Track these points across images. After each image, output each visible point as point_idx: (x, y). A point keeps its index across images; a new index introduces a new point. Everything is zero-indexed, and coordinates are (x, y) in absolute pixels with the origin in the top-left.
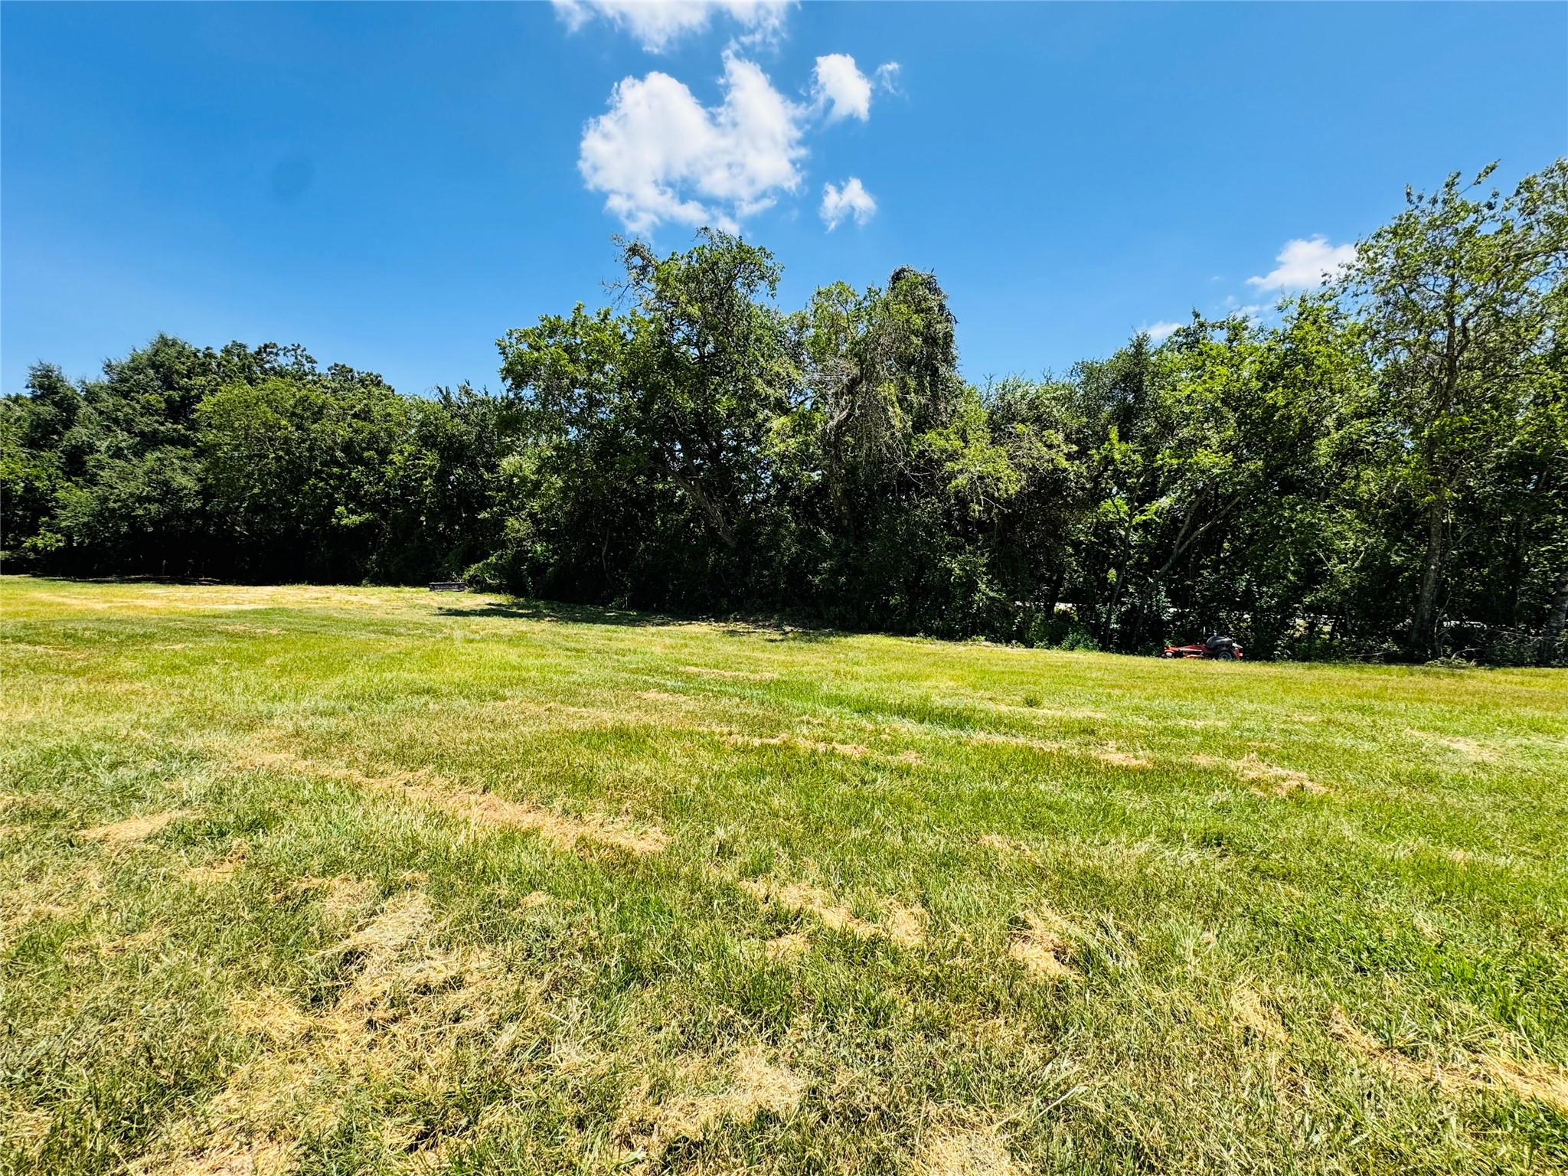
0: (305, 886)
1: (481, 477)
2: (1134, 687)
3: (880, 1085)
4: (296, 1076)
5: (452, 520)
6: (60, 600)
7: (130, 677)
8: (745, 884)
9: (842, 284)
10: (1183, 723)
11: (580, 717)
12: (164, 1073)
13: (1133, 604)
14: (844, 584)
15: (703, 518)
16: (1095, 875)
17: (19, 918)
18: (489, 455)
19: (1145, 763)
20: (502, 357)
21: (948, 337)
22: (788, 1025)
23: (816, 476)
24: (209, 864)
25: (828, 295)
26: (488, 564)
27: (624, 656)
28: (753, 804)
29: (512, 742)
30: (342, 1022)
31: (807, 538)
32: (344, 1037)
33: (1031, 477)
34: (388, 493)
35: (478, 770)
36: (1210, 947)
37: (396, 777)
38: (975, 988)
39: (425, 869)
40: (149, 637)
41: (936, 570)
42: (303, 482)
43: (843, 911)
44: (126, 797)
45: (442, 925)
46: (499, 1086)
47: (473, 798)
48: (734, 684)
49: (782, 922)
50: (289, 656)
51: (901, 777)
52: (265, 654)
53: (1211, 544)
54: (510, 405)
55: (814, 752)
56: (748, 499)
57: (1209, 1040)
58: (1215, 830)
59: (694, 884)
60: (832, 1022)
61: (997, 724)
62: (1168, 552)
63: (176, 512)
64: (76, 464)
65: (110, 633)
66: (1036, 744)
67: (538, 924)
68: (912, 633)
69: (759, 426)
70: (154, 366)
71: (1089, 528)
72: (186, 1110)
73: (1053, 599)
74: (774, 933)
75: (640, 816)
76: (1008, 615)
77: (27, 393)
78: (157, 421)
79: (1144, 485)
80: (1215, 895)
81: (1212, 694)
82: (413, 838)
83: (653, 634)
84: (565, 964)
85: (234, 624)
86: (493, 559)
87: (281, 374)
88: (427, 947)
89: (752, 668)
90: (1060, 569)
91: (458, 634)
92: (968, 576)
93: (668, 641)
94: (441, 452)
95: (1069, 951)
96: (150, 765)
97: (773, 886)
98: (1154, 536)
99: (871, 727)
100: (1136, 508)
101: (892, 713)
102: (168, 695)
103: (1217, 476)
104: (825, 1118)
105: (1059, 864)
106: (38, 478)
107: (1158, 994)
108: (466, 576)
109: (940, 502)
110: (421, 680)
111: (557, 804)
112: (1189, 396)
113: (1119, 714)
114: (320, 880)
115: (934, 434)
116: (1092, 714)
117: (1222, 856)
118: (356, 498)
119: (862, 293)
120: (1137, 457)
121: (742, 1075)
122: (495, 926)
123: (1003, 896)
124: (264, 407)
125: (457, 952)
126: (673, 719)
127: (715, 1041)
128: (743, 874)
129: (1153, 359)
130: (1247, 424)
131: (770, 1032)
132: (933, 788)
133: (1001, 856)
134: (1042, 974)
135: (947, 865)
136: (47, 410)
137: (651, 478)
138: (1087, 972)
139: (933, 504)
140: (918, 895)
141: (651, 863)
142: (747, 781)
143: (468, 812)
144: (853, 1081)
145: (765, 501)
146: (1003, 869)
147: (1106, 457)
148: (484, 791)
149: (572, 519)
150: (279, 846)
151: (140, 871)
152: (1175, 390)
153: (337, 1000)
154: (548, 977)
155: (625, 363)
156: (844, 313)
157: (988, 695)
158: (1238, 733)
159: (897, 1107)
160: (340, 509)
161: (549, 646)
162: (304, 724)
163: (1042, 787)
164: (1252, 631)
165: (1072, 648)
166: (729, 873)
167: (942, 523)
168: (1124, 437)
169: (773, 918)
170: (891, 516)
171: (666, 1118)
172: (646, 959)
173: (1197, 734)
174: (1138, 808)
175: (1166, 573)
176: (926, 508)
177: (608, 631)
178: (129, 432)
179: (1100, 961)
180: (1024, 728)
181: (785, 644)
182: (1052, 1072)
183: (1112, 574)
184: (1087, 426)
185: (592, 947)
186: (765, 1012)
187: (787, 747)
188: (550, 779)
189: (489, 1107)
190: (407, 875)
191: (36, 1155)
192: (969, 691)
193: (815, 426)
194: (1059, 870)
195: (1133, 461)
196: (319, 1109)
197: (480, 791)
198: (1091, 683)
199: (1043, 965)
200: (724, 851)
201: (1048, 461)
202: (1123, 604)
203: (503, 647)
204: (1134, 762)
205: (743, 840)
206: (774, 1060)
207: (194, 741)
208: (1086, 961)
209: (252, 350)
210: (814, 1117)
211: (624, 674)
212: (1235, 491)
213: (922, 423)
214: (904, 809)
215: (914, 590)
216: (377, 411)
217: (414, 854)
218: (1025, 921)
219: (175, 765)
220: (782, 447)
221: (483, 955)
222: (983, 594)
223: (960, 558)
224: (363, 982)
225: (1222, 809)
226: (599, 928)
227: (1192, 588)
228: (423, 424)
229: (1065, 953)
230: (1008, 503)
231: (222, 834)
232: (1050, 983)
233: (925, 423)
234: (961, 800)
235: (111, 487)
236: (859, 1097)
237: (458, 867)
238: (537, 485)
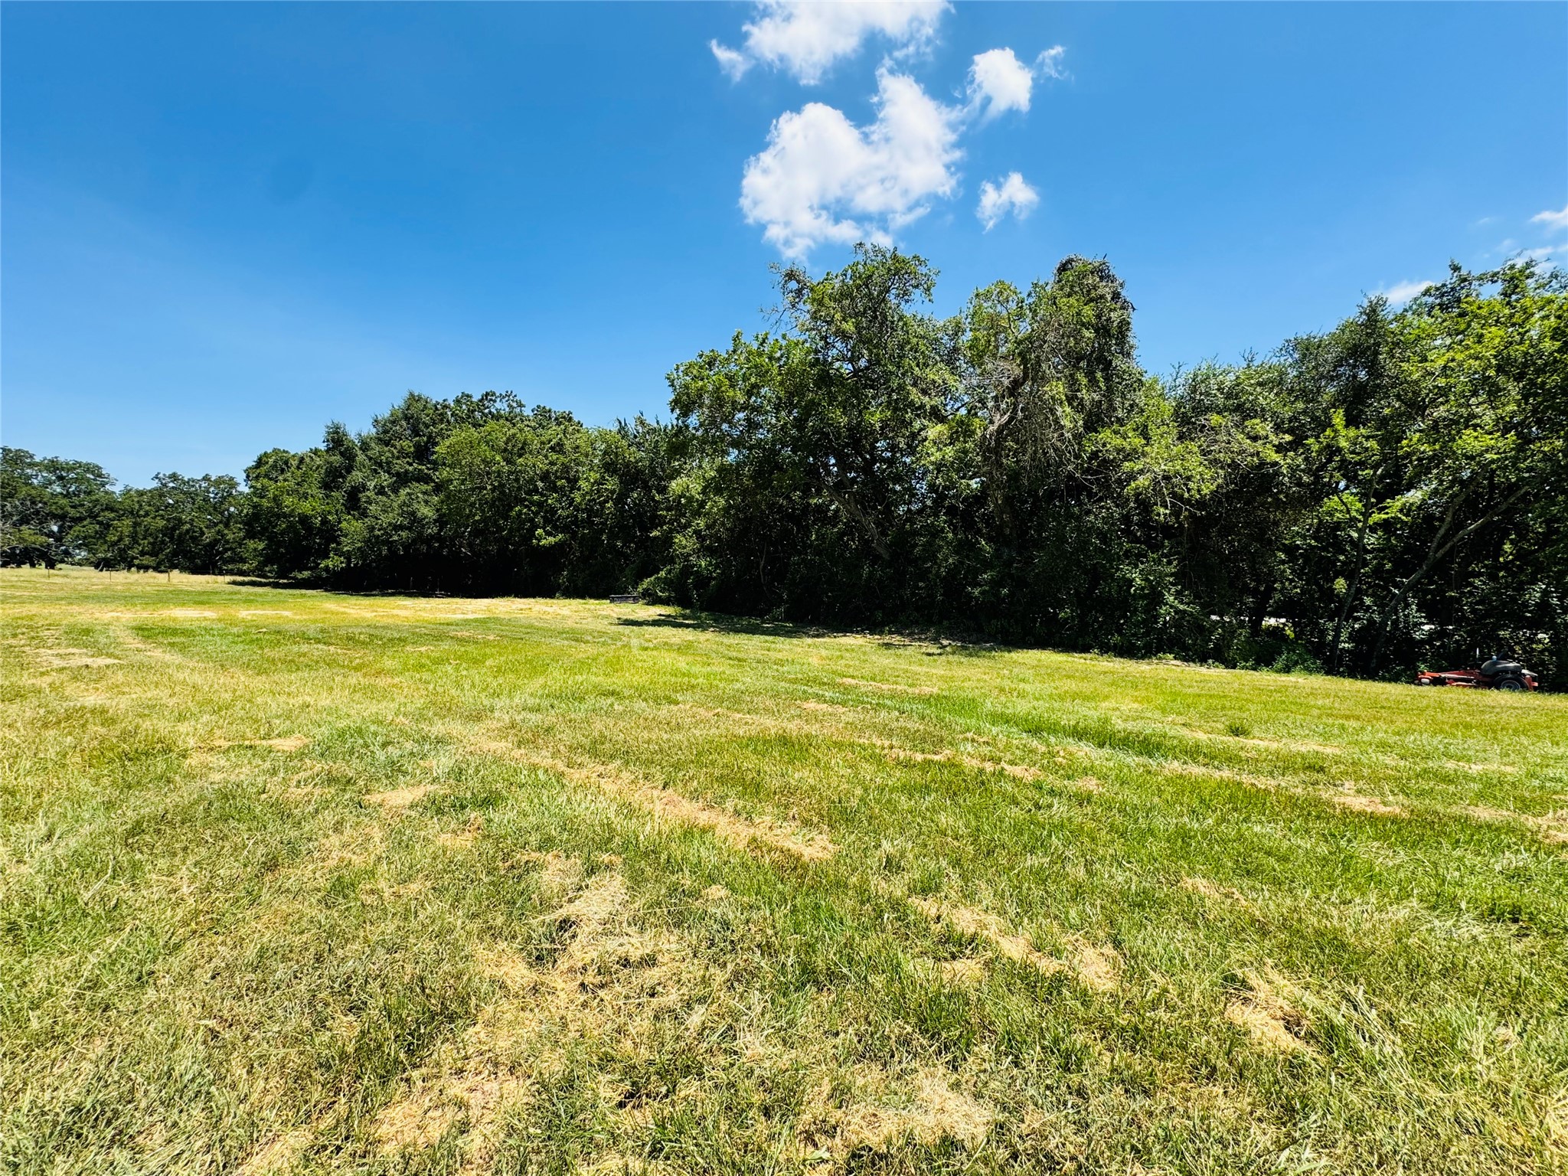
0: (526, 858)
1: (653, 499)
2: (1378, 719)
3: (1075, 1134)
4: (527, 1022)
5: (628, 539)
6: (343, 610)
7: (391, 673)
8: (915, 901)
9: (1002, 283)
10: (1451, 765)
11: (746, 723)
12: (433, 1001)
13: (1371, 621)
14: (1008, 596)
15: (857, 530)
16: (1335, 938)
17: (330, 861)
18: (661, 479)
19: (1398, 811)
20: (671, 389)
21: (1124, 325)
22: (969, 1052)
23: (974, 484)
24: (454, 832)
25: (987, 296)
26: (658, 578)
27: (783, 666)
28: (919, 820)
29: (686, 743)
30: (560, 981)
31: (965, 548)
32: (562, 995)
33: (1230, 474)
34: (576, 516)
35: (658, 767)
36: (1508, 1047)
37: (591, 769)
38: (1184, 1048)
39: (620, 854)
40: (402, 640)
41: (1113, 580)
42: (511, 509)
43: (1022, 942)
44: (395, 771)
45: (636, 905)
46: (693, 1062)
47: (656, 793)
48: (892, 697)
49: (956, 945)
50: (502, 659)
51: (1081, 805)
52: (485, 656)
53: (1486, 544)
54: (680, 431)
55: (981, 771)
56: (902, 509)
57: (1515, 1163)
58: (1509, 902)
59: (863, 895)
60: (1017, 1057)
61: (1193, 753)
62: (1421, 556)
63: (420, 538)
64: (354, 502)
65: (376, 637)
66: (1246, 779)
67: (719, 916)
68: (1085, 649)
69: (914, 436)
70: (407, 418)
71: (1308, 530)
72: (449, 1036)
73: (1259, 613)
74: (948, 956)
75: (807, 823)
76: (1202, 630)
77: (322, 447)
78: (408, 463)
79: (1382, 477)
80: (1514, 982)
81: (1494, 732)
82: (608, 825)
83: (809, 646)
84: (745, 957)
85: (462, 630)
86: (662, 574)
87: (497, 417)
88: (625, 924)
89: (910, 681)
90: (1271, 578)
91: (634, 642)
92: (1153, 588)
93: (824, 653)
94: (621, 477)
95: (1304, 1022)
96: (409, 746)
97: (943, 907)
98: (1399, 538)
99: (1043, 749)
100: (1373, 505)
101: (1066, 734)
102: (418, 689)
103: (1493, 461)
104: (1015, 1156)
105: (1285, 920)
106: (329, 513)
107: (1434, 1093)
108: (640, 589)
109: (1117, 506)
110: (607, 683)
111: (729, 805)
112: (1445, 367)
113: (1357, 750)
114: (538, 854)
115: (1108, 432)
116: (1320, 749)
117: (1521, 935)
118: (551, 521)
119: (1024, 289)
120: (1372, 444)
121: (924, 1095)
122: (681, 913)
123: (1213, 948)
124: (484, 447)
125: (649, 933)
126: (833, 728)
127: (893, 1056)
128: (912, 891)
129: (1393, 326)
130: (1536, 395)
131: (950, 1057)
132: (1119, 819)
133: (1208, 903)
134: (1270, 1045)
135: (1141, 905)
136: (336, 459)
137: (806, 493)
138: (1331, 1051)
139: (1108, 509)
140: (1109, 935)
141: (820, 871)
142: (911, 797)
143: (651, 806)
144: (1044, 1124)
145: (920, 512)
146: (1211, 917)
147: (1328, 446)
148: (664, 788)
149: (732, 536)
150: (505, 821)
151: (407, 832)
152: (1424, 359)
153: (555, 961)
154: (730, 967)
155: (782, 383)
156: (1005, 313)
157: (1180, 720)
158: (1536, 783)
159: (1097, 1162)
160: (540, 531)
161: (714, 655)
162: (518, 718)
163: (1257, 828)
164: (1552, 654)
165: (1287, 670)
166: (897, 888)
167: (1120, 530)
168: (1351, 421)
169: (946, 939)
170: (1059, 523)
171: (849, 1123)
172: (820, 963)
173: (1473, 780)
174: (1391, 864)
175: (1418, 582)
176: (1100, 514)
177: (766, 641)
178: (389, 473)
179: (1347, 1041)
180: (1230, 760)
181: (943, 657)
182: (1290, 1160)
183: (1340, 584)
184: (1305, 412)
185: (769, 945)
186: (944, 1035)
187: (951, 764)
188: (722, 780)
189: (685, 1081)
190: (605, 858)
191: (352, 1051)
192: (1157, 715)
193: (973, 432)
194: (1284, 926)
195: (1367, 449)
196: (546, 1055)
197: (661, 787)
198: (1315, 712)
199: (1272, 1034)
200: (892, 866)
201: (1252, 455)
202: (1357, 619)
203: (674, 655)
204: (1382, 809)
205: (911, 856)
206: (956, 1086)
207: (438, 729)
208: (1329, 1037)
209: (476, 398)
210: (1002, 1154)
211: (783, 684)
212: (1520, 479)
213: (1094, 421)
214: (1086, 840)
215: (1084, 602)
216: (568, 445)
217: (610, 840)
218: (1244, 981)
219: (427, 747)
220: (939, 455)
221: (672, 939)
222: (1171, 607)
223: (1141, 566)
224: (575, 947)
225: (1517, 876)
226: (774, 927)
227: (1458, 600)
228: (605, 453)
229: (1298, 1025)
230: (1201, 504)
231: (463, 807)
232: (1281, 1057)
233: (1097, 422)
234: (1153, 835)
235: (377, 519)
236: (1053, 1143)
237: (646, 854)
238: (702, 504)
